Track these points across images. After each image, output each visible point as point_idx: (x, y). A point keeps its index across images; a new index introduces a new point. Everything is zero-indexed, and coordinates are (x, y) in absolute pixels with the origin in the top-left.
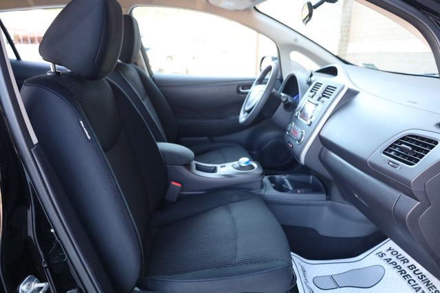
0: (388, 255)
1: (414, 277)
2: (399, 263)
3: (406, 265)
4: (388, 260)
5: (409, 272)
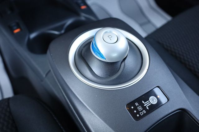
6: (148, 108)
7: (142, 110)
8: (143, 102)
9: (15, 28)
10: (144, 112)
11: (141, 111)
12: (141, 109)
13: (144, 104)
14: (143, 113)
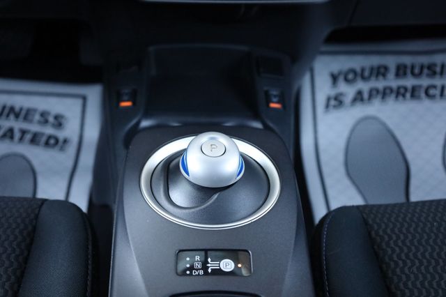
0: (349, 91)
1: (425, 82)
2: (380, 84)
3: (391, 75)
4: (359, 97)
5: (409, 82)
6: (210, 271)
7: (200, 269)
8: (209, 260)
9: (126, 98)
10: (201, 272)
11: (197, 270)
12: (200, 267)
13: (209, 263)
14: (197, 273)
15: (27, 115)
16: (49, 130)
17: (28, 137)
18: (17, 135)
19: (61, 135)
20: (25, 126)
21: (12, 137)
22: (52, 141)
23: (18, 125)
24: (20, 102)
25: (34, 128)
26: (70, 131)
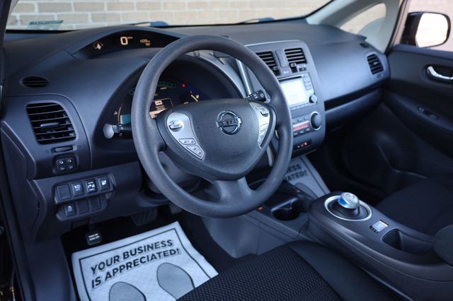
15: (156, 246)
16: (168, 248)
17: (162, 254)
18: (157, 256)
19: (174, 248)
20: (158, 251)
21: (156, 258)
22: (173, 252)
23: (155, 252)
24: (150, 242)
25: (162, 250)
26: (176, 245)
